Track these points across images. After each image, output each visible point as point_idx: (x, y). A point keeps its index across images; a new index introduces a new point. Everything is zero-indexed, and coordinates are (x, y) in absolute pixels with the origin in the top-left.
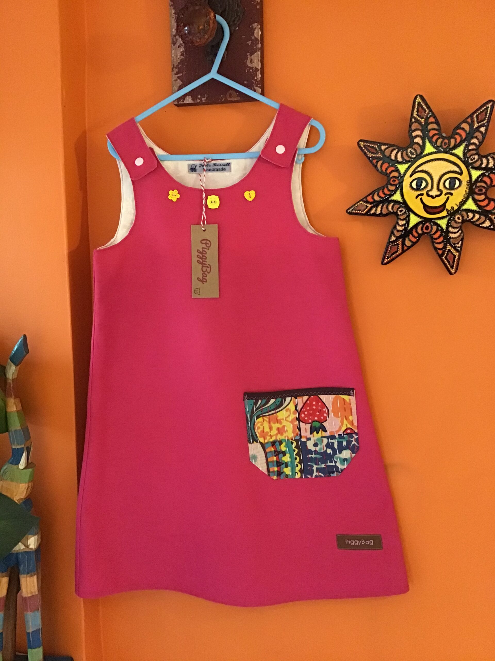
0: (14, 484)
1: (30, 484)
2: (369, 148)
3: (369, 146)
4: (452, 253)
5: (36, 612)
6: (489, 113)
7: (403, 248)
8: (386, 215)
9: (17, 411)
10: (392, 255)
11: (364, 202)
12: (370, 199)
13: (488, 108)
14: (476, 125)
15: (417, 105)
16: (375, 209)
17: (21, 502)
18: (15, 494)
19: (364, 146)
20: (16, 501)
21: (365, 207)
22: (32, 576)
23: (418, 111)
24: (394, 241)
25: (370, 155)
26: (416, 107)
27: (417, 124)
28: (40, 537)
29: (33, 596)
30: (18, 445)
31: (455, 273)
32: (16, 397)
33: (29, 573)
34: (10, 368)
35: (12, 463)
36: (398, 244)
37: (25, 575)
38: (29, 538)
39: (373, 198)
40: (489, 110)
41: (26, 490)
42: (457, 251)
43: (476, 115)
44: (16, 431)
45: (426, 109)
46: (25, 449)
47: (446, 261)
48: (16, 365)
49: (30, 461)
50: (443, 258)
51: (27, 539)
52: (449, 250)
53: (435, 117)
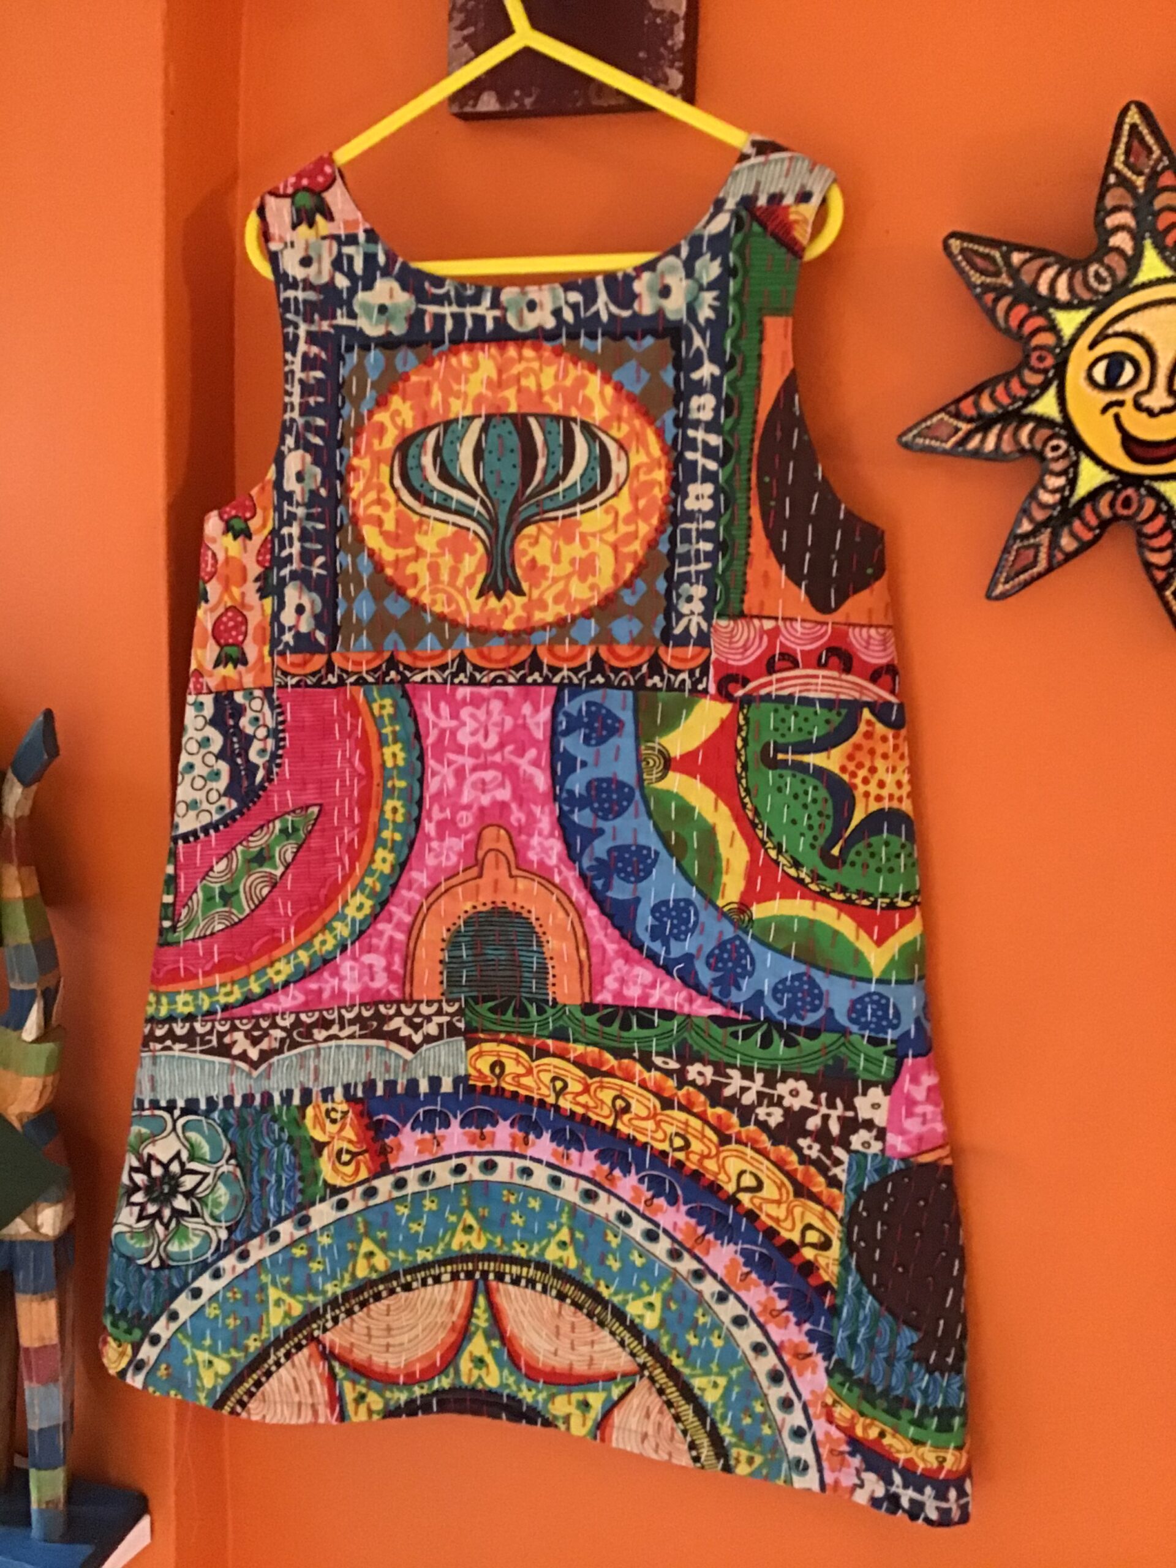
0: (10, 1075)
1: (50, 1079)
2: (976, 259)
3: (976, 253)
5: (51, 1385)
7: (1050, 557)
8: (1011, 457)
9: (26, 900)
10: (1017, 575)
11: (952, 415)
12: (967, 407)
15: (1126, 133)
16: (979, 437)
17: (24, 1122)
18: (9, 1101)
19: (962, 251)
20: (13, 1120)
21: (951, 430)
22: (43, 1299)
23: (1128, 153)
24: (1027, 535)
26: (1125, 139)
27: (1121, 191)
29: (45, 1347)
30: (22, 980)
32: (22, 864)
33: (37, 1291)
34: (11, 788)
35: (7, 1025)
36: (1037, 547)
37: (28, 1297)
38: (40, 1208)
39: (976, 404)
41: (37, 1094)
44: (18, 947)
45: (1155, 148)
46: (39, 993)
48: (26, 784)
49: (51, 1025)
50: (1168, 593)
51: (36, 1213)
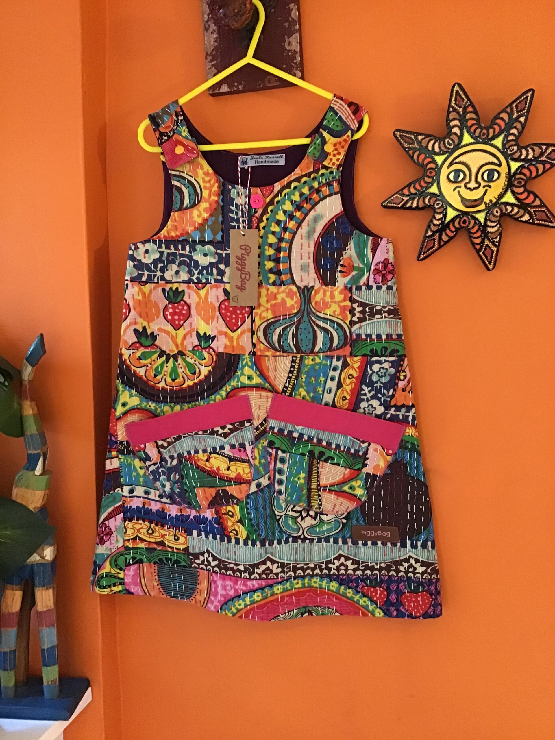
0: (30, 491)
1: (47, 492)
2: (406, 139)
3: (406, 136)
4: (490, 248)
5: (52, 628)
6: (529, 103)
7: (439, 243)
8: (423, 208)
9: (34, 415)
10: (428, 251)
11: (400, 194)
12: (406, 191)
13: (527, 97)
14: (515, 115)
15: (455, 93)
16: (411, 202)
17: (37, 510)
18: (30, 502)
19: (400, 135)
20: (32, 510)
21: (401, 200)
22: (47, 589)
23: (456, 100)
24: (430, 236)
25: (406, 145)
26: (454, 96)
27: (455, 113)
28: (56, 548)
29: (49, 610)
30: (35, 450)
31: (493, 269)
32: (32, 400)
33: (45, 585)
34: (26, 368)
35: (27, 469)
36: (434, 239)
37: (41, 588)
38: (45, 548)
39: (409, 191)
40: (529, 99)
41: (42, 498)
42: (495, 246)
43: (515, 104)
44: (31, 435)
45: (465, 98)
46: (41, 454)
47: (483, 256)
48: (33, 366)
49: (46, 469)
50: (481, 253)
51: (43, 550)
52: (487, 245)
53: (473, 106)
